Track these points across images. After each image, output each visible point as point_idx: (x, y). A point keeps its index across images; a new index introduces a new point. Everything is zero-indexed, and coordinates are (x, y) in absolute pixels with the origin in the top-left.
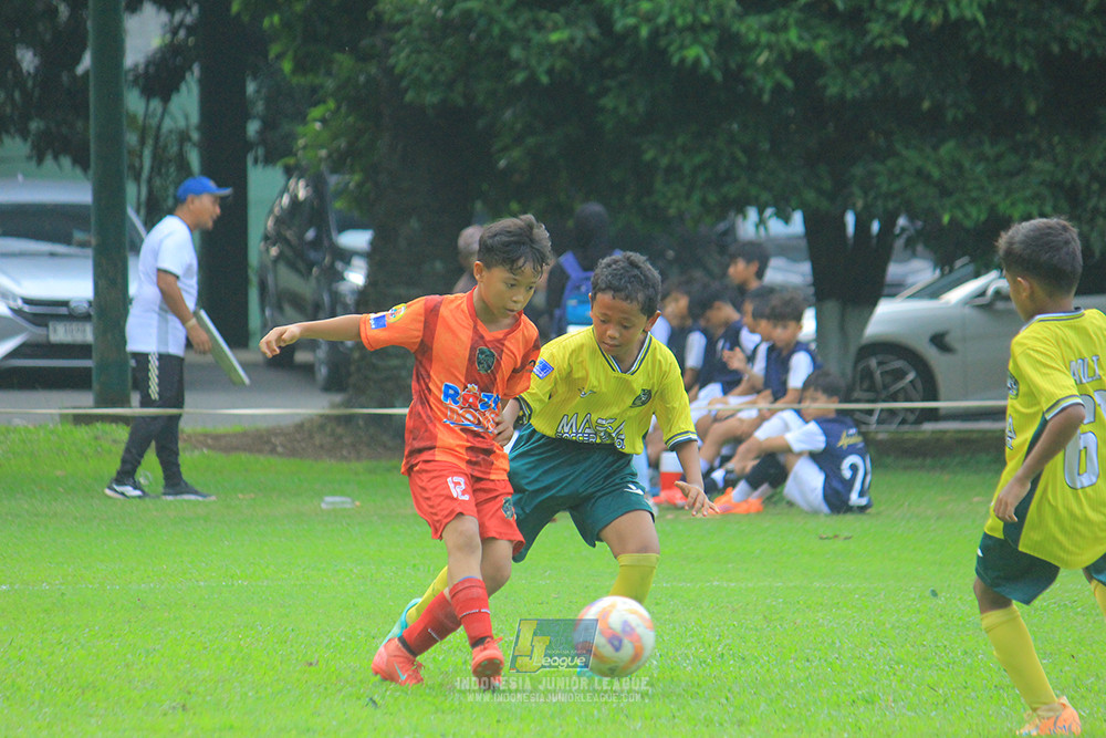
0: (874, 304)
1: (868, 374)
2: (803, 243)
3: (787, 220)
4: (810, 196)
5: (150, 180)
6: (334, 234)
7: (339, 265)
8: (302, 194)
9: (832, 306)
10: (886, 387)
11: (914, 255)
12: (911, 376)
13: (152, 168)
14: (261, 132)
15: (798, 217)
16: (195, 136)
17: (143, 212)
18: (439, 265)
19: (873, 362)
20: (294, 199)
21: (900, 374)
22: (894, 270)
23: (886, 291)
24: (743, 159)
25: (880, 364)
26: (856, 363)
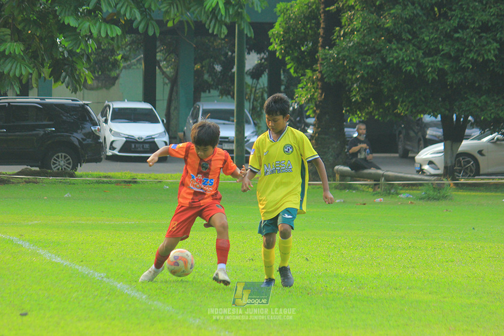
0: (462, 142)
1: (459, 162)
2: (440, 123)
3: (436, 117)
4: (443, 110)
5: (253, 103)
6: (305, 119)
7: (306, 128)
8: (296, 107)
9: (449, 142)
10: (465, 165)
11: (473, 128)
12: (472, 163)
13: (254, 99)
14: (285, 89)
15: (439, 116)
16: (266, 89)
17: (251, 112)
18: (334, 129)
19: (461, 158)
20: (294, 108)
21: (469, 162)
22: (467, 131)
23: (465, 137)
24: (423, 99)
25: (463, 159)
26: (455, 160)
